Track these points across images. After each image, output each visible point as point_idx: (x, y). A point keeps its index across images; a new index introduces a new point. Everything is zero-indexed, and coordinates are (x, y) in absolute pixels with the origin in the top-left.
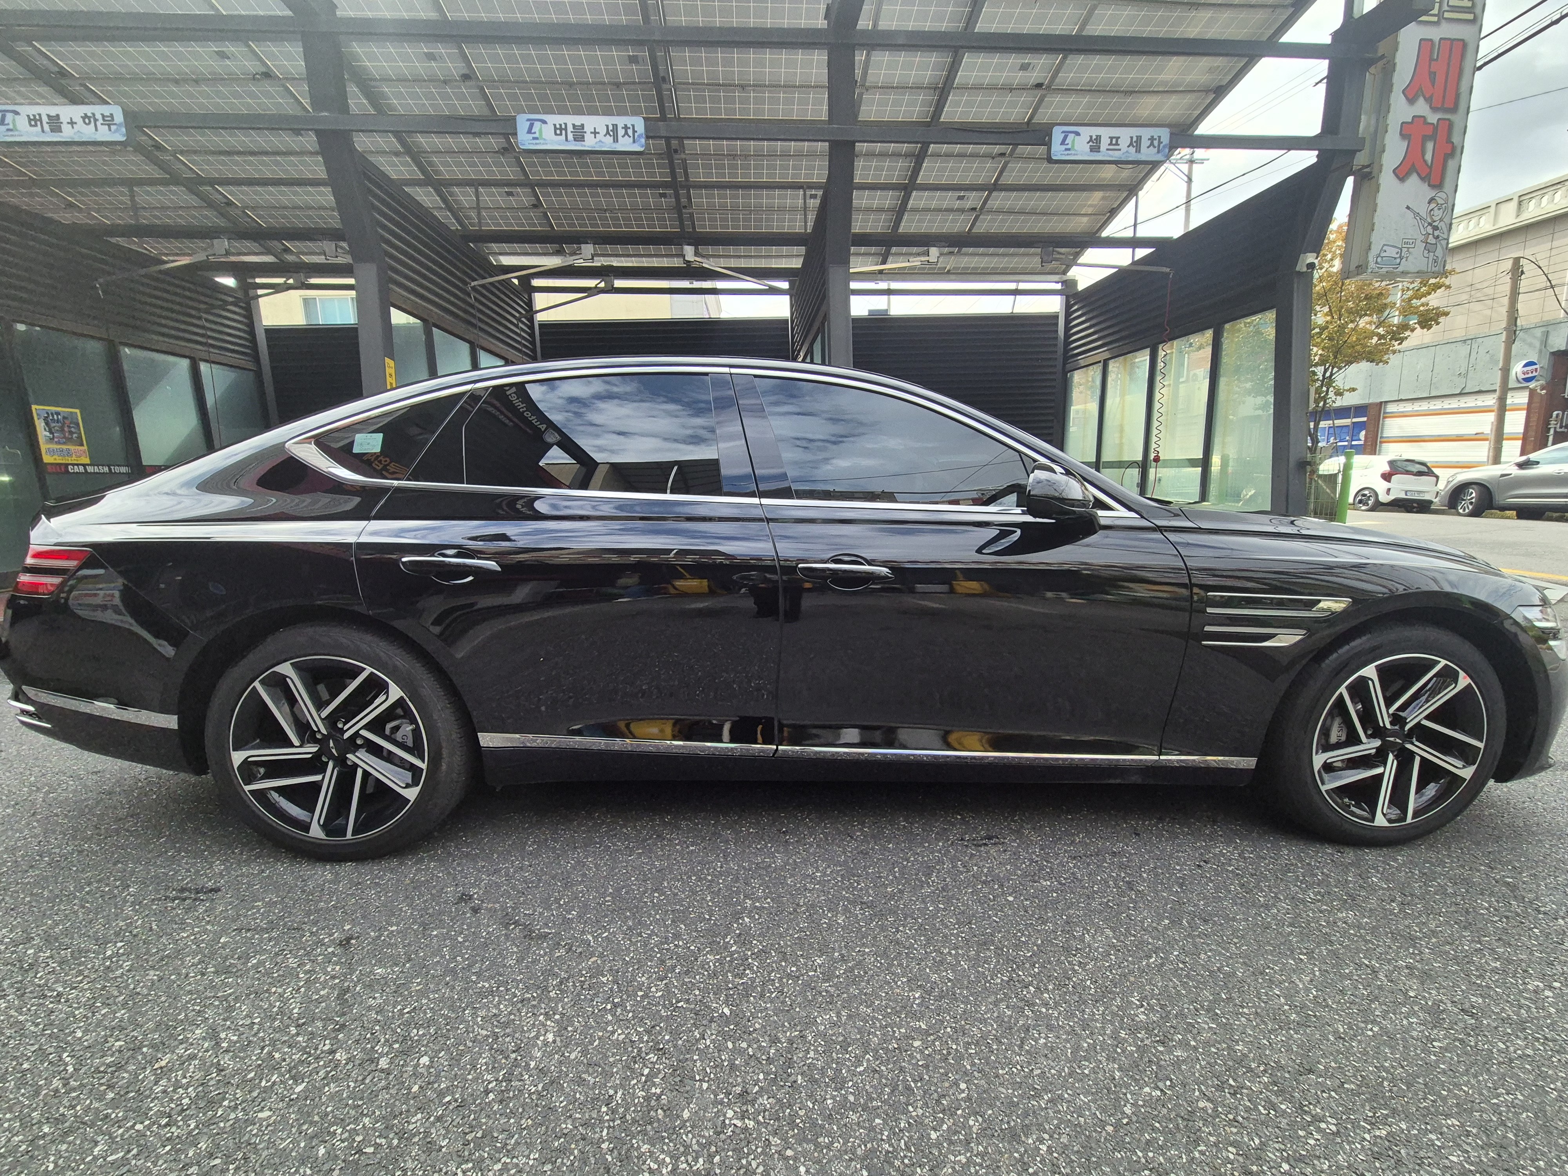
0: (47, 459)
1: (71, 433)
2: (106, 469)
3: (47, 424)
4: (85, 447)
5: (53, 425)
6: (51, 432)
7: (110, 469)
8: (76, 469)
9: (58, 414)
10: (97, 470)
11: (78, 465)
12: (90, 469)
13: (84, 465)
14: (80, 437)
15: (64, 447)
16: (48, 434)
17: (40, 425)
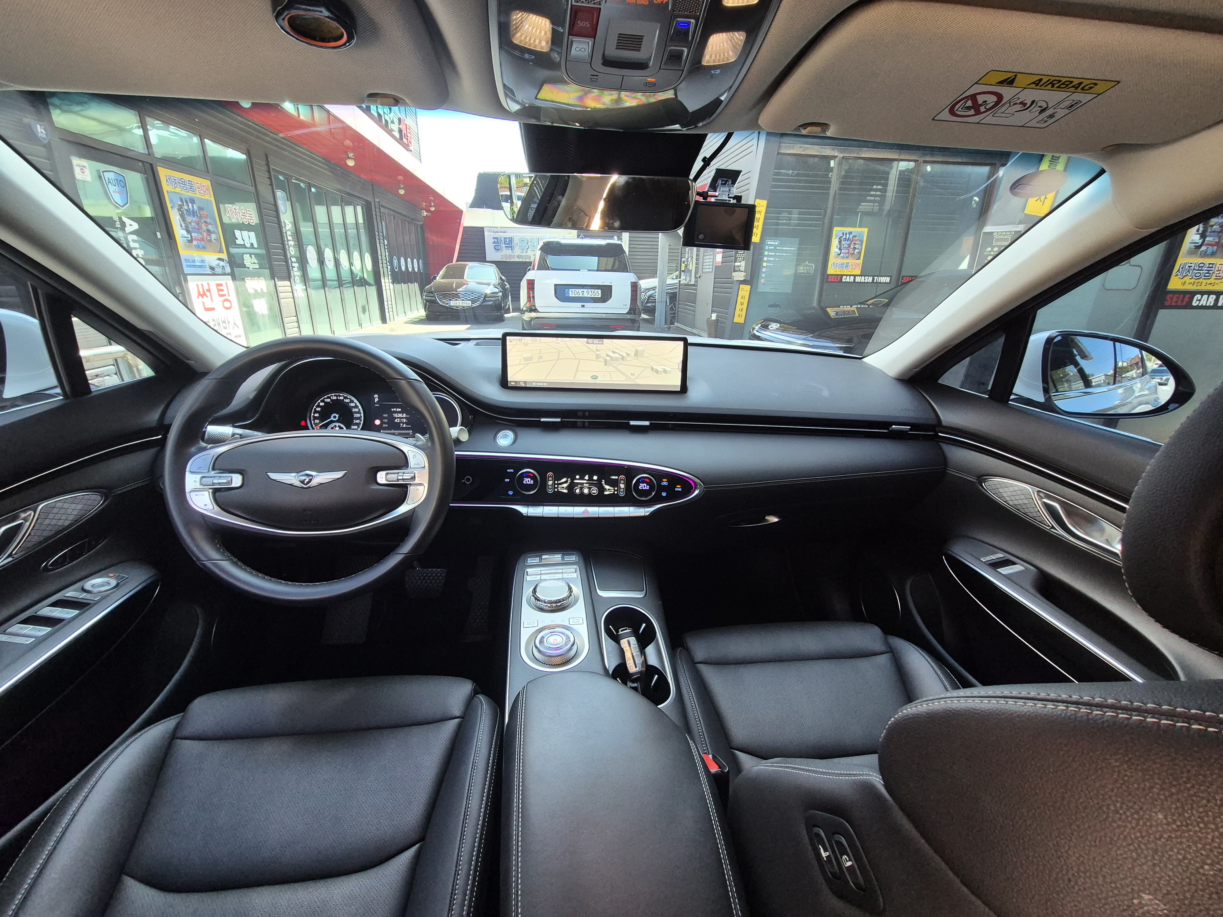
0: (831, 271)
1: (855, 248)
2: (870, 279)
3: (840, 242)
4: (861, 261)
5: (843, 243)
6: (840, 249)
7: (873, 279)
8: (848, 280)
9: (850, 233)
10: (863, 280)
11: (850, 275)
12: (858, 279)
13: (855, 276)
14: (860, 253)
15: (845, 261)
16: (837, 250)
17: (835, 242)
